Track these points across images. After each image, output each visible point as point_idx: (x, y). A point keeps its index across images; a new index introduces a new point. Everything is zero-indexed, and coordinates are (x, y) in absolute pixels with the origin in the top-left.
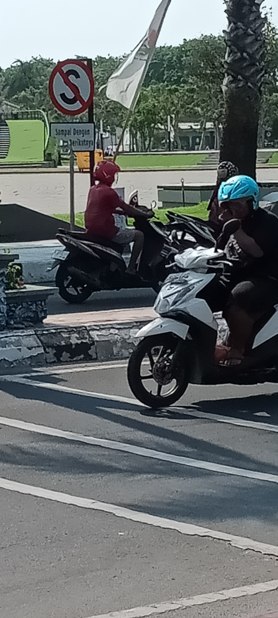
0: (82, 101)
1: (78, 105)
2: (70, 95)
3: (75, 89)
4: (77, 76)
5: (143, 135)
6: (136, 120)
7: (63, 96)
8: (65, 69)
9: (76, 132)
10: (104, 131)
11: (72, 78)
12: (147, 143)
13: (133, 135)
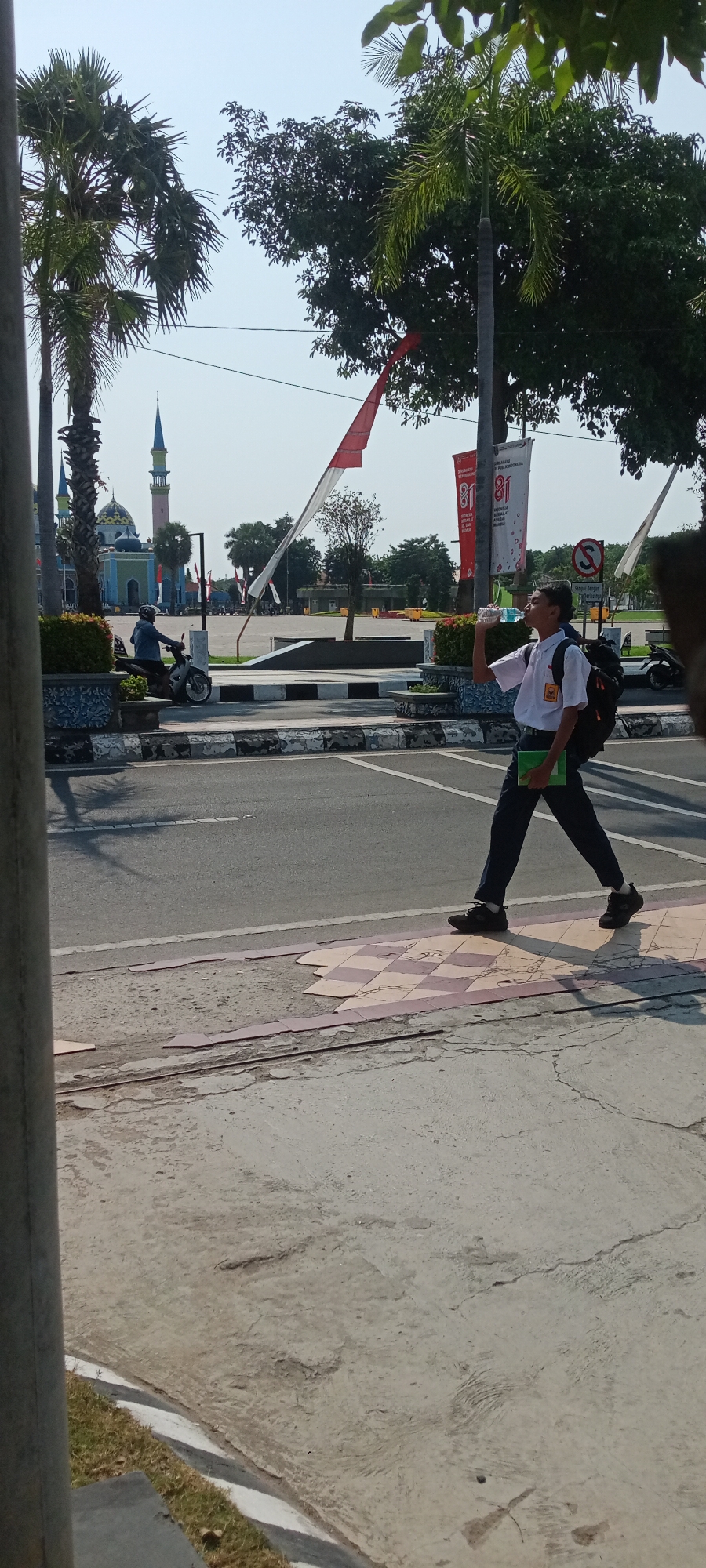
0: (594, 567)
1: (592, 570)
2: (587, 563)
3: (590, 559)
4: (592, 550)
5: (638, 598)
6: (634, 587)
7: (582, 564)
8: (584, 545)
9: (589, 589)
10: (611, 595)
11: (588, 551)
12: (641, 604)
13: (631, 598)
